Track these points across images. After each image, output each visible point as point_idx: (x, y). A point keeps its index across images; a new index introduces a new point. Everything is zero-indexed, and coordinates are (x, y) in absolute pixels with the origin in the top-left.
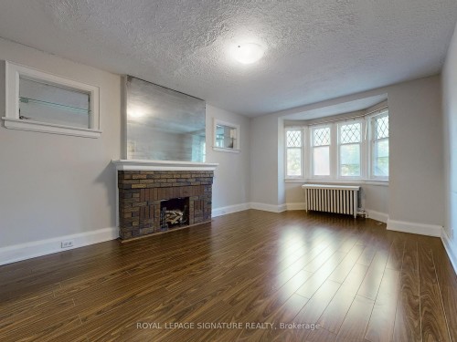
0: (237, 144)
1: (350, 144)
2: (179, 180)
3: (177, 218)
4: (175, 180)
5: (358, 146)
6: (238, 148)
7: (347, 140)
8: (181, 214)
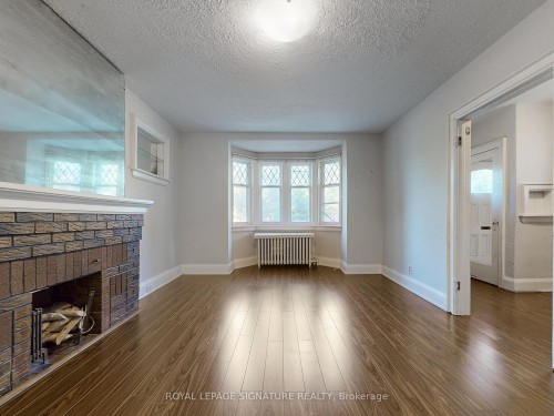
0: (166, 168)
1: (300, 187)
2: (83, 236)
3: (71, 326)
4: (70, 237)
5: (307, 190)
6: (167, 177)
7: (297, 183)
8: (81, 313)
